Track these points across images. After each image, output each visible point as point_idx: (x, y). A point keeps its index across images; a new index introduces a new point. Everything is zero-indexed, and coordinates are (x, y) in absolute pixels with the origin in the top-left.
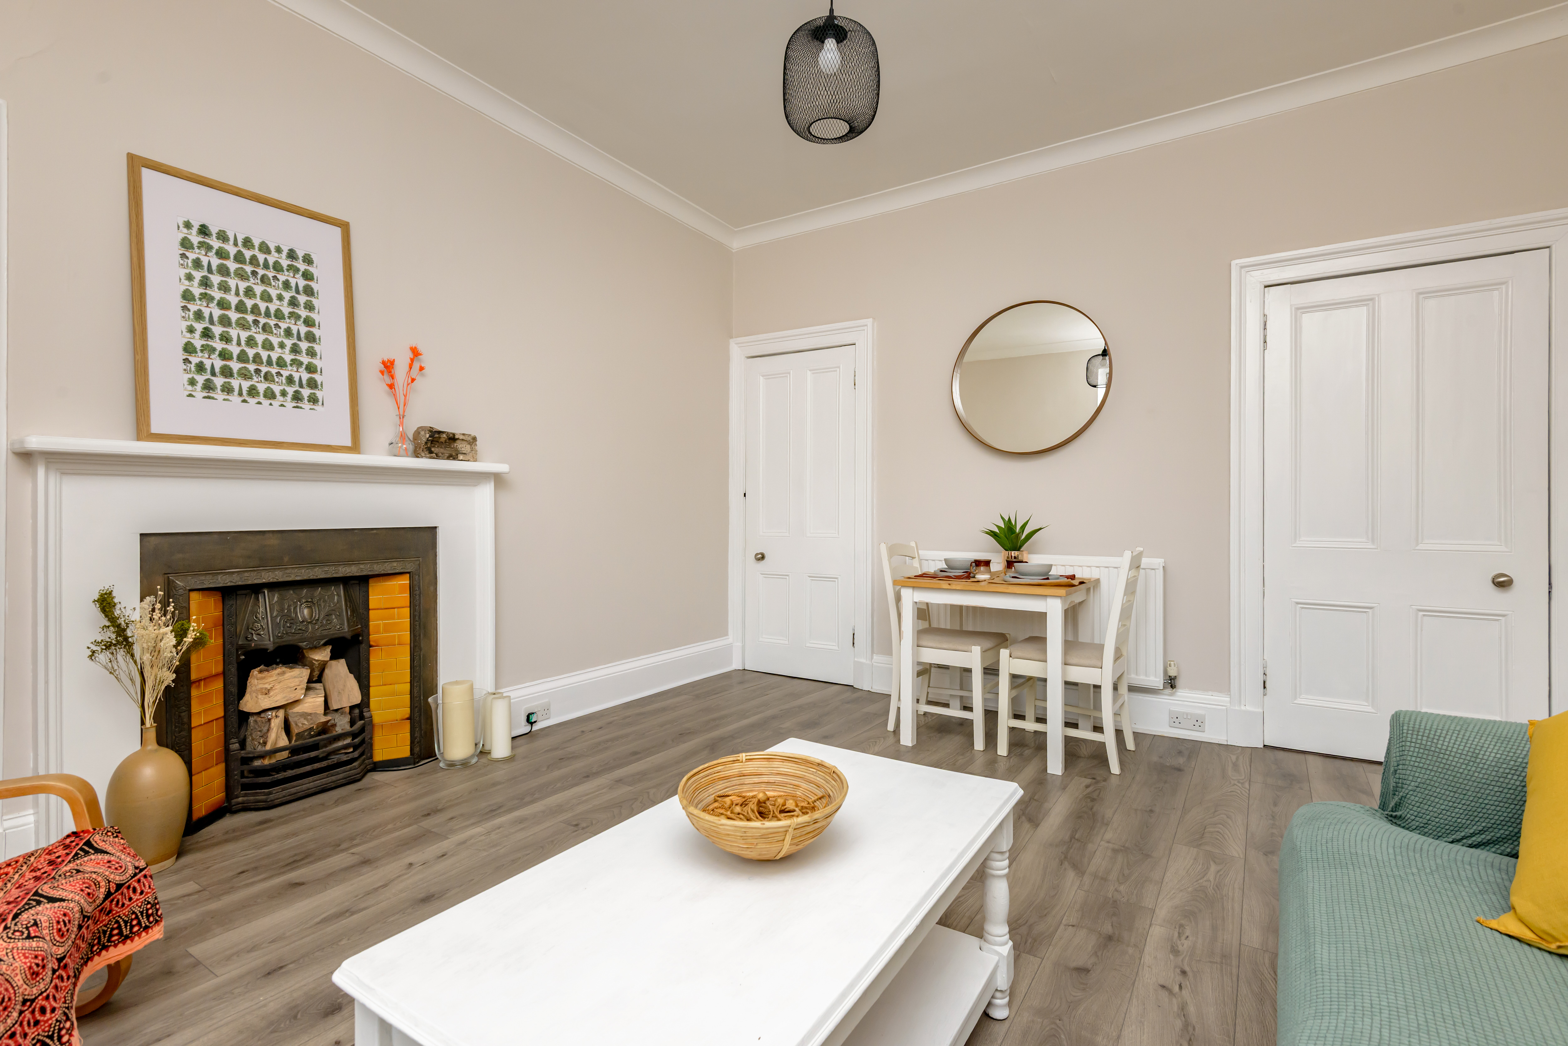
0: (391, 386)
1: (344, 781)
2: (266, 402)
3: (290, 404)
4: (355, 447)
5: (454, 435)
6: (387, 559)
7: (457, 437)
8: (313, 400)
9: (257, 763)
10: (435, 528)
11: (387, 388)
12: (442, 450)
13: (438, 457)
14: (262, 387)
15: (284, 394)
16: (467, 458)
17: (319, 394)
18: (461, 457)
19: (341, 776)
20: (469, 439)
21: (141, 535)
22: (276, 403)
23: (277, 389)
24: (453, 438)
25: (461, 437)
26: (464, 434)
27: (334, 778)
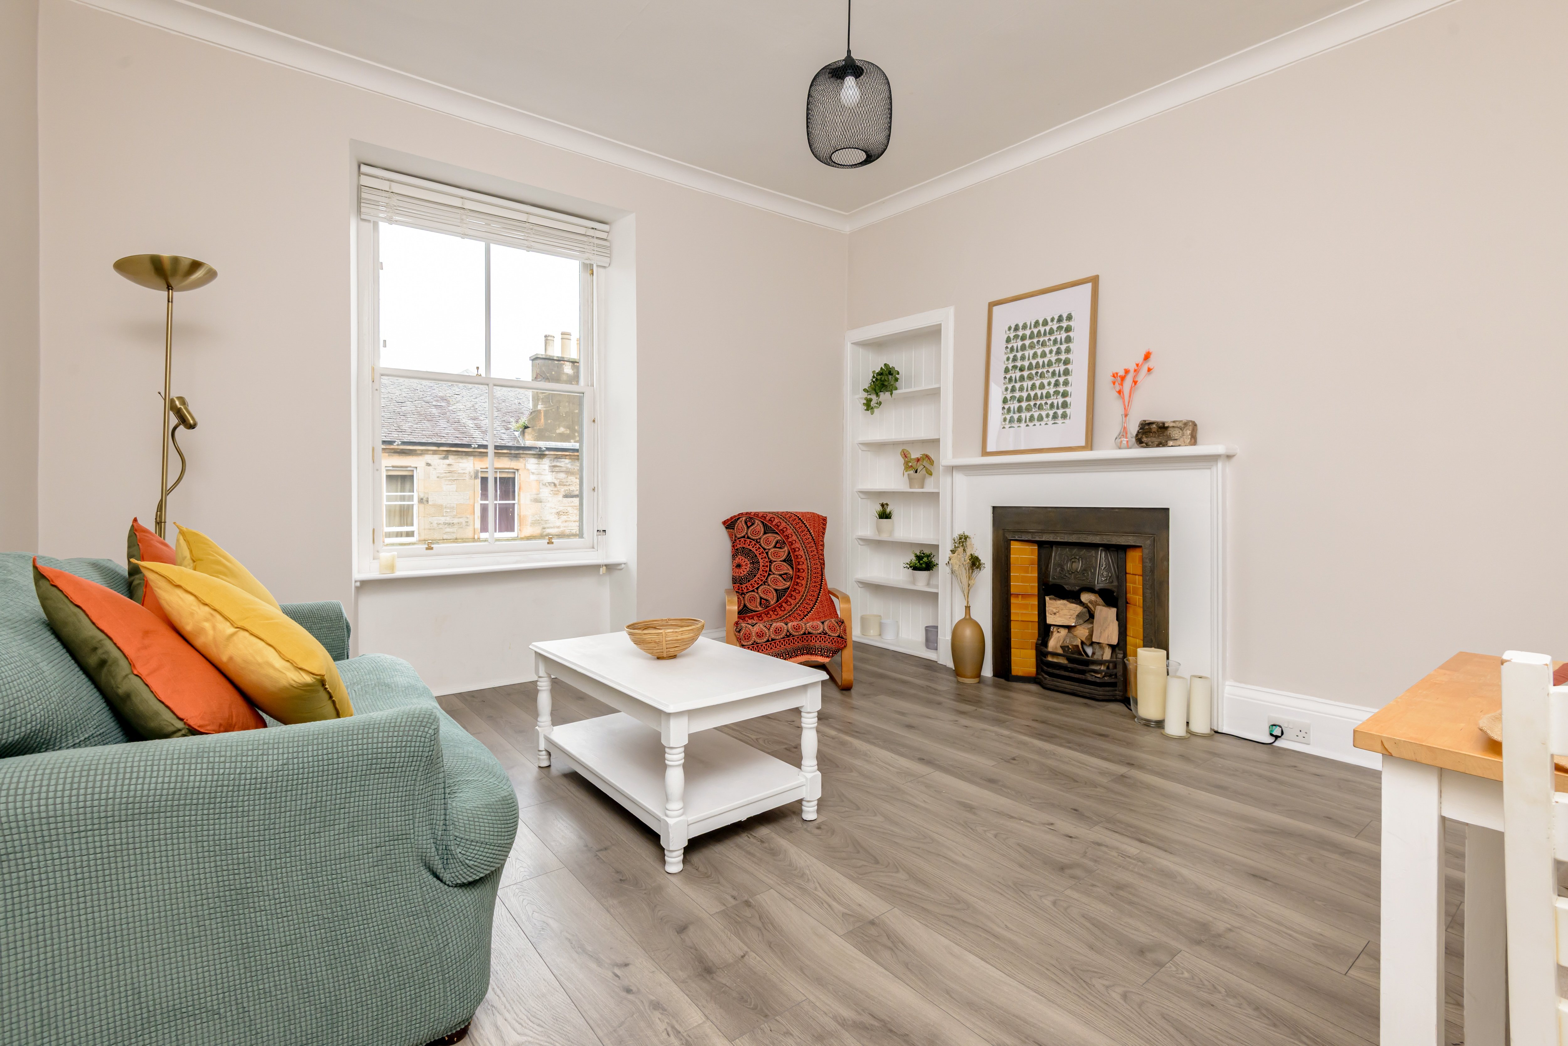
0: (1119, 392)
1: (1088, 695)
2: (1037, 424)
3: (1050, 422)
4: (1089, 445)
5: (1164, 423)
6: (1127, 533)
7: (1166, 425)
8: (1064, 416)
9: (1050, 659)
10: (1168, 509)
11: (1117, 394)
12: (1154, 439)
13: (1147, 446)
14: (1036, 415)
15: (1048, 416)
16: (1178, 443)
17: (1068, 411)
18: (1171, 443)
19: (1088, 690)
20: (1180, 425)
21: (994, 507)
22: (1043, 423)
23: (1044, 413)
24: (1163, 428)
25: (1171, 425)
26: (1174, 422)
27: (1082, 689)
